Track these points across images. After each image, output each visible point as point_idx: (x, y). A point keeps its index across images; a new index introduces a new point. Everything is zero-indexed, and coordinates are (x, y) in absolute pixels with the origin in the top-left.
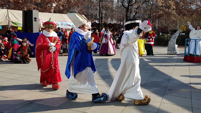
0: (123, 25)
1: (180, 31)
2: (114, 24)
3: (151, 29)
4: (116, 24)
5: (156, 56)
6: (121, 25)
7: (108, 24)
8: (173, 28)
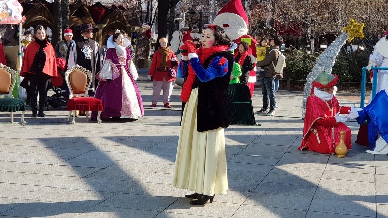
0: (148, 12)
1: (343, 39)
2: (114, 7)
3: (245, 31)
4: (121, 7)
5: (264, 125)
6: (142, 12)
7: (88, 7)
8: (323, 27)
